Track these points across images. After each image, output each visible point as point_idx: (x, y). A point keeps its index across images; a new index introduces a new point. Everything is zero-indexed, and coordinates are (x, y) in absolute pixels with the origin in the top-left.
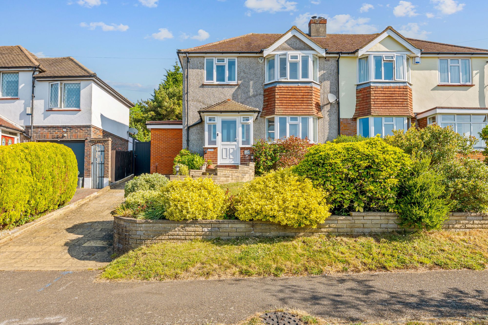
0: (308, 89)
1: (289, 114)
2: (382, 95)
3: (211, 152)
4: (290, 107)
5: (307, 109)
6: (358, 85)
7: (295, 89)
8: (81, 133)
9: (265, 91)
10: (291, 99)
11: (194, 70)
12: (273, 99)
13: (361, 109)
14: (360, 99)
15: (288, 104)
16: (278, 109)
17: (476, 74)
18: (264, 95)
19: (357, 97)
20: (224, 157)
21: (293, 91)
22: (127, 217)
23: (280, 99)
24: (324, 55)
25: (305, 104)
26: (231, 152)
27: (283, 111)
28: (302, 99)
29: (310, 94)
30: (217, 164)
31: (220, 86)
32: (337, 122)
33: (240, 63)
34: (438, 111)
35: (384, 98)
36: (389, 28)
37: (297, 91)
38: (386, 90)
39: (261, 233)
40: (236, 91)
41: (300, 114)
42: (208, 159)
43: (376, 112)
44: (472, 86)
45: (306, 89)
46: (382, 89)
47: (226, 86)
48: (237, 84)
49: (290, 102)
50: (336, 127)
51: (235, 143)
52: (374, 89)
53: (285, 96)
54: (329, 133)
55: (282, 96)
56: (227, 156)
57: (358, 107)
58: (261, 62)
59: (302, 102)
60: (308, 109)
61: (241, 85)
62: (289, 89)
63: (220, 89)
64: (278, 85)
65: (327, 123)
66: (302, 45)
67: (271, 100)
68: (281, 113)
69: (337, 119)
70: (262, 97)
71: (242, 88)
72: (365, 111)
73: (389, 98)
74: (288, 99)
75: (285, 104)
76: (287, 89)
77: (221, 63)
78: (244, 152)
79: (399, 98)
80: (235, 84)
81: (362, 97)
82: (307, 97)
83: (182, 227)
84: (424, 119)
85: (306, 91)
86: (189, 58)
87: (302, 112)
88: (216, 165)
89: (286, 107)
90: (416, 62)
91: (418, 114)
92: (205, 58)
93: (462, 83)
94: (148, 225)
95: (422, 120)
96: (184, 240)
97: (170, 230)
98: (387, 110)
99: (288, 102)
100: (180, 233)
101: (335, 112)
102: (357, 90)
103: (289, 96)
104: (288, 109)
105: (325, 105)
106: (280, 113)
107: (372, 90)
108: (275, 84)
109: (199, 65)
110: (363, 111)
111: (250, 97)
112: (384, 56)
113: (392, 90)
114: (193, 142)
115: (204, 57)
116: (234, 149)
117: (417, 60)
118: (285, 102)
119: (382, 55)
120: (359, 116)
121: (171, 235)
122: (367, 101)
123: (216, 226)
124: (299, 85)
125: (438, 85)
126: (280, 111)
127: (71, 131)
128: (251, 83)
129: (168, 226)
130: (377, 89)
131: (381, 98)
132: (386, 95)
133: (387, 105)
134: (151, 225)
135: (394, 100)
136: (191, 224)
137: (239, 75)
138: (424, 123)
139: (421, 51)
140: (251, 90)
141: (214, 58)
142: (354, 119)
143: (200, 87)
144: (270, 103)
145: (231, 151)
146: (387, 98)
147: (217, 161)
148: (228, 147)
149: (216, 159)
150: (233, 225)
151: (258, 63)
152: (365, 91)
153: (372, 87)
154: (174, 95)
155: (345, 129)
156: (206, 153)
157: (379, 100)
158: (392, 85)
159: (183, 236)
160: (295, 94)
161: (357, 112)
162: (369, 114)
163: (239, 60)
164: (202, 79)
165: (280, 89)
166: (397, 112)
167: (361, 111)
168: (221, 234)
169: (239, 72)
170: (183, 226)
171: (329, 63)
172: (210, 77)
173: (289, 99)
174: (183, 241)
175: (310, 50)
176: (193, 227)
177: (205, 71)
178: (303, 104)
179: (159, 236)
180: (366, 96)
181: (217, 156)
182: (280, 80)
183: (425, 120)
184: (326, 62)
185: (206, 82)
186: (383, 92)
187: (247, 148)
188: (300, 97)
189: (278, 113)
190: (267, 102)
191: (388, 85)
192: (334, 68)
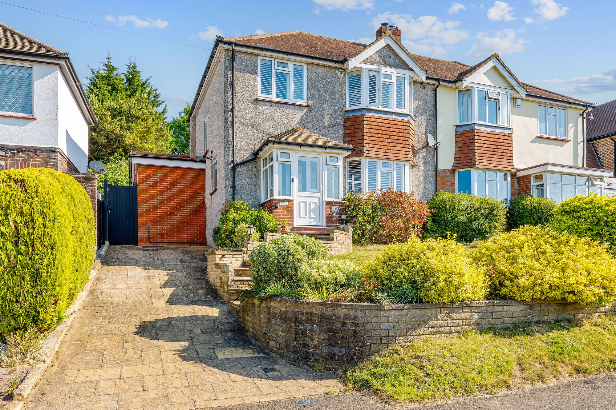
0: (405, 124)
1: (381, 156)
2: (487, 142)
3: (284, 206)
4: (382, 147)
5: (403, 153)
6: (457, 126)
7: (388, 122)
8: (36, 161)
9: (346, 120)
10: (384, 136)
11: (242, 74)
12: (360, 134)
13: (462, 159)
14: (461, 145)
15: (379, 143)
16: (368, 149)
17: (571, 128)
18: (344, 127)
19: (457, 142)
20: (302, 216)
21: (386, 125)
22: (349, 302)
23: (370, 134)
24: (424, 79)
25: (401, 145)
26: (312, 208)
27: (373, 153)
28: (397, 138)
29: (407, 131)
30: (293, 225)
31: (282, 105)
32: (434, 174)
33: (312, 73)
34: (550, 168)
35: (489, 146)
36: (495, 57)
37: (391, 126)
38: (491, 136)
39: (539, 318)
40: (305, 115)
41: (395, 158)
42: (280, 218)
43: (481, 164)
44: (567, 141)
45: (402, 124)
46: (486, 135)
47: (291, 107)
48: (306, 104)
49: (382, 140)
50: (432, 180)
51: (318, 195)
52: (479, 134)
53: (376, 131)
54: (424, 187)
55: (372, 131)
56: (306, 215)
57: (457, 156)
58: (341, 76)
59: (397, 141)
60: (405, 153)
61: (313, 107)
62: (382, 121)
63: (282, 109)
64: (366, 114)
65: (422, 174)
66: (396, 61)
67: (356, 134)
68: (372, 155)
69: (434, 169)
70: (341, 130)
71: (314, 111)
72: (467, 161)
73: (493, 146)
74: (379, 136)
75: (377, 143)
76: (378, 120)
77: (282, 69)
78: (331, 208)
79: (504, 148)
80: (304, 104)
81: (463, 142)
82: (403, 135)
83: (446, 314)
84: (526, 177)
85: (403, 127)
86: (235, 54)
87: (397, 155)
88: (292, 227)
89: (377, 146)
90: (517, 105)
91: (519, 170)
92: (259, 58)
93: (559, 137)
94: (400, 312)
95: (523, 178)
96: (449, 333)
97: (430, 319)
98: (492, 162)
99: (379, 139)
100: (445, 323)
101: (432, 160)
102: (456, 132)
103: (381, 132)
104: (380, 150)
105: (420, 149)
106: (370, 155)
107: (476, 134)
108: (363, 111)
109: (251, 67)
110: (464, 161)
111: (325, 127)
112: (488, 91)
113: (497, 136)
114: (242, 189)
115: (258, 55)
116: (315, 203)
117: (519, 102)
118: (376, 139)
119: (486, 90)
120: (460, 167)
121: (432, 327)
122: (470, 148)
123: (489, 309)
124: (394, 117)
125: (538, 137)
126: (370, 152)
127: (13, 157)
128: (327, 105)
129: (427, 312)
130: (482, 134)
131: (485, 145)
132: (491, 143)
133: (491, 156)
134: (404, 311)
135: (499, 150)
136: (457, 309)
137: (309, 92)
138: (526, 182)
139: (526, 91)
140: (327, 117)
141: (273, 60)
142: (453, 171)
143: (252, 103)
144: (354, 138)
145: (313, 206)
146: (491, 146)
147: (293, 221)
148: (308, 200)
149: (291, 219)
150: (509, 307)
151: (336, 77)
152: (467, 135)
153: (476, 131)
154: (120, 114)
155: (443, 184)
156: (277, 208)
157: (483, 149)
158: (497, 130)
159: (448, 326)
160: (389, 129)
161: (456, 162)
162: (472, 166)
163: (309, 68)
164: (255, 90)
165: (369, 119)
166: (502, 166)
167: (461, 161)
168: (495, 321)
169: (310, 88)
170: (447, 312)
171: (425, 91)
172: (266, 88)
173: (381, 136)
174: (448, 335)
175: (405, 69)
176: (461, 313)
177: (259, 79)
178: (398, 145)
179: (417, 329)
180: (468, 141)
181: (293, 213)
182: (369, 107)
183: (528, 179)
184: (421, 90)
185: (261, 96)
186: (488, 139)
187: (336, 203)
188: (395, 134)
189: (368, 155)
190: (349, 137)
191: (492, 130)
192: (430, 99)
